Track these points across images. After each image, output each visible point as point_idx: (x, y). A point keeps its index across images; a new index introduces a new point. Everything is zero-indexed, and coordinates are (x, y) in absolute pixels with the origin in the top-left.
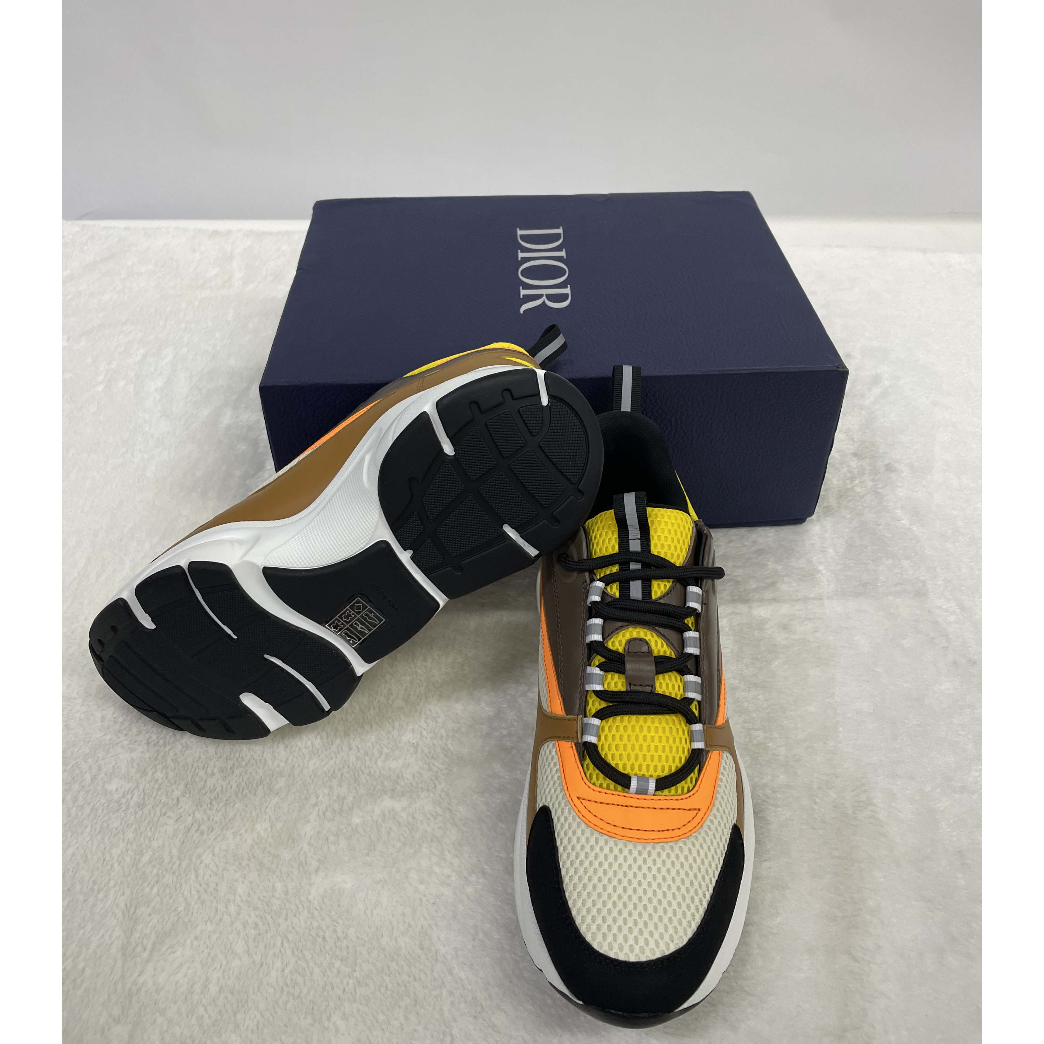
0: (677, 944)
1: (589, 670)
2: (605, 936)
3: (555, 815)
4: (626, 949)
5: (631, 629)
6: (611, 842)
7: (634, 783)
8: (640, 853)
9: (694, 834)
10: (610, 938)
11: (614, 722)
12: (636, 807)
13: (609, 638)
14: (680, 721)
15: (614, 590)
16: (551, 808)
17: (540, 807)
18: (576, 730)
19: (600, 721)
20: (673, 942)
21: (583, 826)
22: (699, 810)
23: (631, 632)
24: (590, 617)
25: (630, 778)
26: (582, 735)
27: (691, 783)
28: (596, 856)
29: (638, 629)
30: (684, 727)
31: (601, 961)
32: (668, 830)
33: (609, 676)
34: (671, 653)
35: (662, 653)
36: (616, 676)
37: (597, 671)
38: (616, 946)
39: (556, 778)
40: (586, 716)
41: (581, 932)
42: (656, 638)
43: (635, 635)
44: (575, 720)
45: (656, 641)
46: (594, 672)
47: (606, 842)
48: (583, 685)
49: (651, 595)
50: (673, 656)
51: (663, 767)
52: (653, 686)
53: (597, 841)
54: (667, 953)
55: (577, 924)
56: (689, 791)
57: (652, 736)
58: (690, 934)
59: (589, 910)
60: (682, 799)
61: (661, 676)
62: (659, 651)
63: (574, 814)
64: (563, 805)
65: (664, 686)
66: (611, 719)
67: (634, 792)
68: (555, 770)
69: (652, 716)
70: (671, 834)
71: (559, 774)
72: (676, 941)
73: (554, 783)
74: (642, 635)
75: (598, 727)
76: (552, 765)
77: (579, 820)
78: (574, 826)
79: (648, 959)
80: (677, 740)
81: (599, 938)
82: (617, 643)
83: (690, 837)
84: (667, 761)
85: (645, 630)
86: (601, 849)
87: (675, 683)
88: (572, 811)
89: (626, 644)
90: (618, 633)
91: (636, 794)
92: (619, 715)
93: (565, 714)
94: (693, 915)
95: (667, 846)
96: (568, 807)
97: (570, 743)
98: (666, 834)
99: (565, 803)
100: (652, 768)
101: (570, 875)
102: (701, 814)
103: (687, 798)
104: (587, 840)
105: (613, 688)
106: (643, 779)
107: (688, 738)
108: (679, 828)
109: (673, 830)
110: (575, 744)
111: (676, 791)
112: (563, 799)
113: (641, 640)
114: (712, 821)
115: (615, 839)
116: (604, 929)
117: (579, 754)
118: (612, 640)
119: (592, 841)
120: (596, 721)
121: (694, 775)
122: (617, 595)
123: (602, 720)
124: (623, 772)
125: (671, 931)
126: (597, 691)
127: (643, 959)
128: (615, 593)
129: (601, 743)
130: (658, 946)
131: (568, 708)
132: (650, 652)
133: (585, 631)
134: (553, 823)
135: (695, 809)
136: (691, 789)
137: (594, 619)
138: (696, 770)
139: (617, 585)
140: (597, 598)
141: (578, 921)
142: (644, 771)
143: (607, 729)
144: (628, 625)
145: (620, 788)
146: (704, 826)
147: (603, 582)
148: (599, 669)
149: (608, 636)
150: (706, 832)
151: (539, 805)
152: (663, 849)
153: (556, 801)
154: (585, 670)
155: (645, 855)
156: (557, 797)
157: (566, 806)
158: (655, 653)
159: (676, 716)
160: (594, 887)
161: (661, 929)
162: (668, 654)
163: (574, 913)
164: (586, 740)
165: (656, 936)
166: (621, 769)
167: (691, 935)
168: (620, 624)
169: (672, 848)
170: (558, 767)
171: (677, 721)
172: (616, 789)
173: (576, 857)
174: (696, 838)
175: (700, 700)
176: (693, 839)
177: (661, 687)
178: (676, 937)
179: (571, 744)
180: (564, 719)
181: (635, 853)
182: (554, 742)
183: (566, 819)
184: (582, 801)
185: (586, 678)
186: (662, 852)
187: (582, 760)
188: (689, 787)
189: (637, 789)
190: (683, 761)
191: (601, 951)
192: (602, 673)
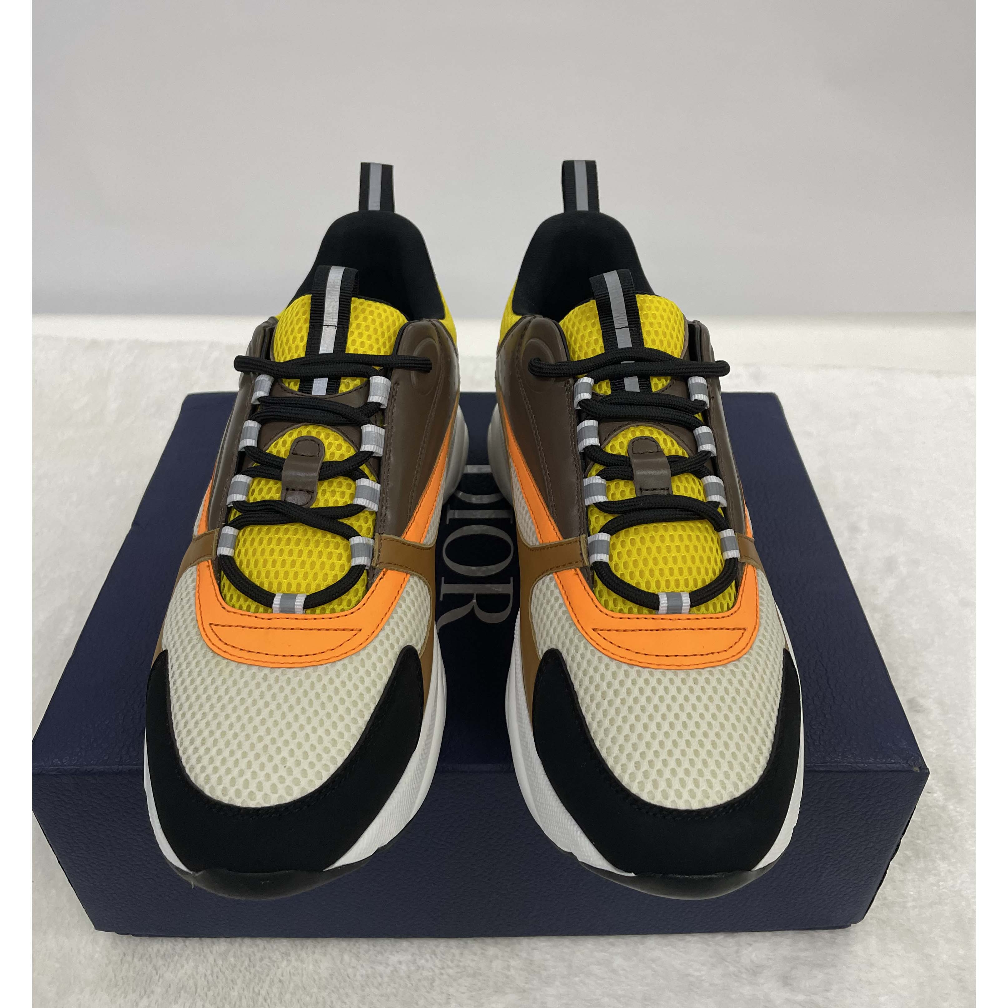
0: (747, 784)
1: (586, 482)
2: (655, 784)
3: (568, 655)
4: (686, 795)
5: (632, 429)
6: (646, 673)
7: (663, 601)
8: (683, 681)
9: (745, 656)
10: (663, 785)
11: (626, 536)
12: (670, 630)
13: (607, 441)
14: (706, 529)
15: (605, 389)
16: (560, 648)
17: (544, 652)
18: (579, 552)
19: (610, 536)
20: (742, 781)
21: (606, 660)
22: (745, 629)
23: (633, 432)
24: (580, 421)
25: (657, 595)
26: (589, 557)
27: (730, 599)
28: (629, 692)
29: (641, 428)
30: (713, 535)
31: (654, 815)
32: (712, 653)
33: (613, 485)
34: (683, 453)
35: (673, 453)
36: (622, 483)
37: (598, 480)
38: (672, 793)
39: (560, 613)
40: (589, 535)
41: (624, 784)
42: (664, 436)
43: (638, 434)
44: (576, 541)
45: (665, 440)
46: (594, 482)
47: (639, 674)
48: (582, 500)
49: (651, 388)
50: (687, 456)
51: (695, 581)
52: (669, 489)
53: (627, 674)
54: (737, 795)
55: (616, 775)
56: (729, 609)
57: (677, 546)
58: (760, 771)
59: (629, 757)
60: (723, 617)
61: (676, 478)
62: (670, 451)
63: (592, 648)
64: (576, 641)
65: (682, 488)
66: (623, 533)
67: (665, 612)
68: (557, 605)
69: (674, 524)
70: (716, 657)
71: (564, 608)
72: (745, 780)
73: (560, 620)
74: (647, 434)
75: (608, 543)
76: (553, 600)
77: (599, 654)
78: (595, 661)
79: (715, 804)
80: (707, 549)
81: (649, 786)
82: (617, 446)
83: (741, 659)
84: (699, 573)
85: (650, 428)
86: (634, 682)
87: (694, 486)
88: (589, 645)
89: (629, 445)
90: (616, 435)
91: (667, 613)
92: (632, 525)
93: (561, 539)
94: (759, 749)
95: (716, 671)
96: (582, 642)
97: (573, 570)
98: (711, 658)
99: (578, 638)
100: (682, 583)
101: (598, 720)
102: (747, 634)
103: (728, 616)
104: (614, 675)
105: (618, 497)
106: (674, 596)
107: (718, 547)
108: (726, 651)
109: (718, 653)
110: (581, 569)
111: (715, 609)
112: (574, 634)
113: (647, 438)
114: (761, 642)
115: (649, 670)
116: (653, 775)
117: (587, 580)
118: (610, 445)
119: (621, 676)
120: (605, 537)
121: (731, 590)
122: (609, 392)
123: (611, 535)
124: (647, 591)
125: (737, 769)
126: (600, 503)
127: (709, 804)
128: (606, 392)
129: (614, 563)
130: (724, 788)
131: (565, 531)
132: (660, 452)
133: (576, 438)
134: (566, 665)
135: (739, 629)
136: (731, 606)
137: (586, 421)
138: (733, 584)
139: (607, 383)
140: (587, 396)
141: (617, 772)
142: (673, 588)
143: (619, 545)
144: (628, 424)
145: (645, 610)
146: (754, 647)
147: (592, 378)
148: (599, 477)
149: (605, 440)
150: (758, 654)
151: (542, 649)
152: (711, 674)
153: (566, 638)
154: (581, 483)
155: (690, 682)
156: (566, 633)
157: (580, 641)
158: (666, 453)
159: (701, 523)
160: (632, 727)
161: (725, 767)
162: (680, 454)
163: (610, 763)
164: (596, 560)
165: (721, 776)
166: (643, 587)
167: (761, 773)
168: (617, 424)
169: (722, 673)
170: (561, 601)
171: (703, 528)
172: (640, 612)
173: (602, 697)
174: (748, 659)
175: (726, 505)
176: (743, 661)
177: (678, 490)
178: (744, 776)
179: (576, 570)
180: (561, 544)
181: (678, 682)
182: (551, 575)
183: (583, 656)
184: (599, 632)
185: (583, 492)
186: (710, 677)
187: (592, 585)
188: (728, 605)
189: (668, 607)
190: (717, 573)
191: (654, 802)
192: (603, 481)
